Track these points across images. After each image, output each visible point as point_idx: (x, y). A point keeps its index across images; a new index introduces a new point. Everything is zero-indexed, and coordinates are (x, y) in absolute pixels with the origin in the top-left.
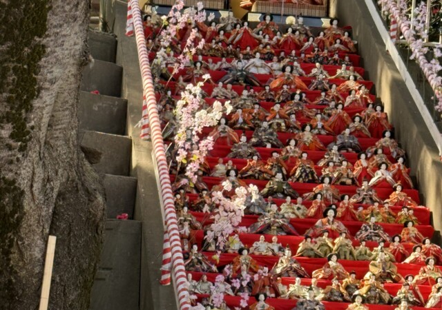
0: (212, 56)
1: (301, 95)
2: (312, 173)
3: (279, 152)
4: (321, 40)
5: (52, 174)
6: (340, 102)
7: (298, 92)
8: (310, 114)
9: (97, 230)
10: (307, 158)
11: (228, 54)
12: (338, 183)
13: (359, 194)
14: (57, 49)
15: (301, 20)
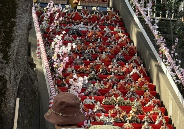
0: (63, 24)
1: (100, 39)
2: (106, 71)
3: (93, 63)
4: (107, 16)
5: (18, 73)
6: (117, 41)
7: (99, 38)
8: (104, 47)
9: (35, 95)
10: (104, 65)
11: (70, 23)
12: (117, 75)
13: (126, 79)
14: (20, 23)
15: (99, 8)
